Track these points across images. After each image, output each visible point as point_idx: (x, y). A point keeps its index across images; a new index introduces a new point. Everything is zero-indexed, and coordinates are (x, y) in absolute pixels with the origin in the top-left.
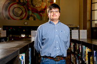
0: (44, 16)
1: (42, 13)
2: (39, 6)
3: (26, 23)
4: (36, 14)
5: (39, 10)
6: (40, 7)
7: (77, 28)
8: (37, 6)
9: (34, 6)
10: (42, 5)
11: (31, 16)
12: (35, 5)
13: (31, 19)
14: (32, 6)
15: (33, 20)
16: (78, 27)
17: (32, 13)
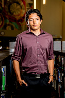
0: (23, 25)
1: (21, 22)
2: (17, 14)
3: (3, 33)
4: (14, 23)
5: (17, 18)
6: (19, 15)
7: (59, 39)
8: (15, 14)
9: (12, 14)
10: (20, 13)
11: (9, 25)
12: (13, 12)
13: (9, 28)
14: (9, 14)
15: (10, 29)
16: (61, 37)
17: (10, 21)
